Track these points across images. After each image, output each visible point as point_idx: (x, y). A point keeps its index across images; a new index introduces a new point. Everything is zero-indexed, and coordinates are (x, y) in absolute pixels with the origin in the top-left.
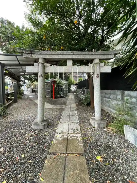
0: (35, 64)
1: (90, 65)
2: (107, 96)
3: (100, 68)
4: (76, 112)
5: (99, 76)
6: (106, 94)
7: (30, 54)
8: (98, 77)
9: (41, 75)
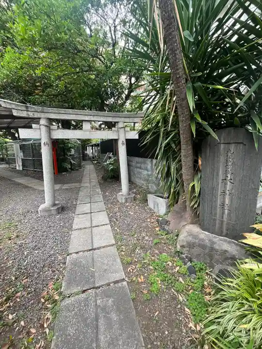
0: (34, 126)
1: (113, 128)
2: (139, 165)
3: (125, 134)
4: (99, 190)
5: (125, 143)
6: (137, 163)
7: (24, 111)
8: (123, 144)
9: (46, 143)
